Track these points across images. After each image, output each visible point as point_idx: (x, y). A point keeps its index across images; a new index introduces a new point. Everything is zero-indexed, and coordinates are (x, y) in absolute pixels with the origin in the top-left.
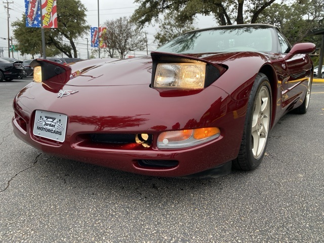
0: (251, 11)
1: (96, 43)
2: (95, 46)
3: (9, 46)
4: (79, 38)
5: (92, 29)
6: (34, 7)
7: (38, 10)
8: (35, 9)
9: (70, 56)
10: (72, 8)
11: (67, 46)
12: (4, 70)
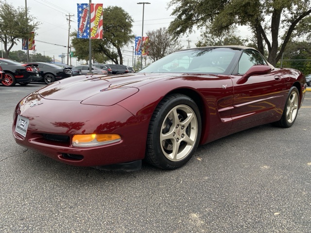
0: (289, 21)
1: (139, 51)
2: (138, 54)
3: (69, 53)
4: (125, 46)
5: (136, 39)
6: (85, 21)
7: (87, 24)
8: (85, 23)
9: (117, 63)
10: (120, 20)
11: (115, 54)
12: (56, 75)
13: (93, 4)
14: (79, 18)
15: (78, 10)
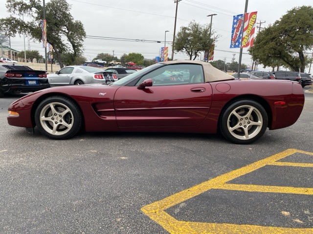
7: (240, 34)
13: (248, 14)
14: (234, 28)
15: (234, 21)
